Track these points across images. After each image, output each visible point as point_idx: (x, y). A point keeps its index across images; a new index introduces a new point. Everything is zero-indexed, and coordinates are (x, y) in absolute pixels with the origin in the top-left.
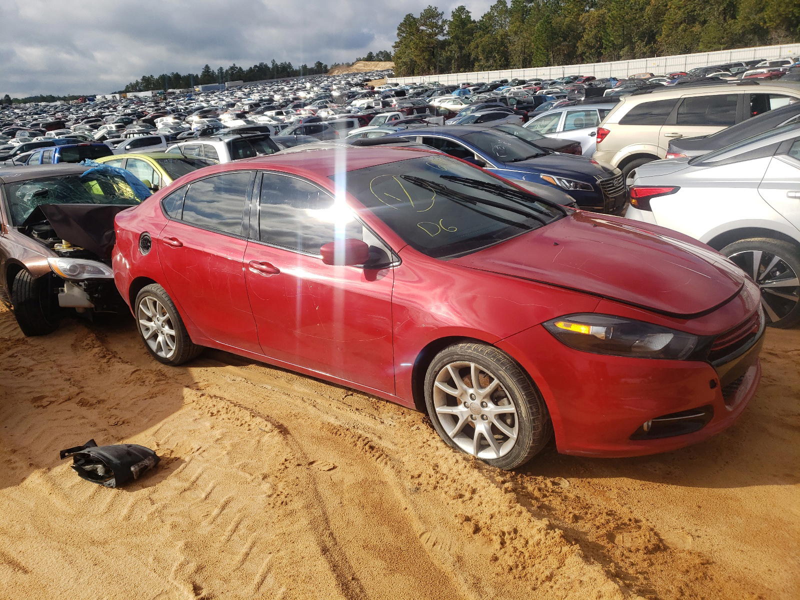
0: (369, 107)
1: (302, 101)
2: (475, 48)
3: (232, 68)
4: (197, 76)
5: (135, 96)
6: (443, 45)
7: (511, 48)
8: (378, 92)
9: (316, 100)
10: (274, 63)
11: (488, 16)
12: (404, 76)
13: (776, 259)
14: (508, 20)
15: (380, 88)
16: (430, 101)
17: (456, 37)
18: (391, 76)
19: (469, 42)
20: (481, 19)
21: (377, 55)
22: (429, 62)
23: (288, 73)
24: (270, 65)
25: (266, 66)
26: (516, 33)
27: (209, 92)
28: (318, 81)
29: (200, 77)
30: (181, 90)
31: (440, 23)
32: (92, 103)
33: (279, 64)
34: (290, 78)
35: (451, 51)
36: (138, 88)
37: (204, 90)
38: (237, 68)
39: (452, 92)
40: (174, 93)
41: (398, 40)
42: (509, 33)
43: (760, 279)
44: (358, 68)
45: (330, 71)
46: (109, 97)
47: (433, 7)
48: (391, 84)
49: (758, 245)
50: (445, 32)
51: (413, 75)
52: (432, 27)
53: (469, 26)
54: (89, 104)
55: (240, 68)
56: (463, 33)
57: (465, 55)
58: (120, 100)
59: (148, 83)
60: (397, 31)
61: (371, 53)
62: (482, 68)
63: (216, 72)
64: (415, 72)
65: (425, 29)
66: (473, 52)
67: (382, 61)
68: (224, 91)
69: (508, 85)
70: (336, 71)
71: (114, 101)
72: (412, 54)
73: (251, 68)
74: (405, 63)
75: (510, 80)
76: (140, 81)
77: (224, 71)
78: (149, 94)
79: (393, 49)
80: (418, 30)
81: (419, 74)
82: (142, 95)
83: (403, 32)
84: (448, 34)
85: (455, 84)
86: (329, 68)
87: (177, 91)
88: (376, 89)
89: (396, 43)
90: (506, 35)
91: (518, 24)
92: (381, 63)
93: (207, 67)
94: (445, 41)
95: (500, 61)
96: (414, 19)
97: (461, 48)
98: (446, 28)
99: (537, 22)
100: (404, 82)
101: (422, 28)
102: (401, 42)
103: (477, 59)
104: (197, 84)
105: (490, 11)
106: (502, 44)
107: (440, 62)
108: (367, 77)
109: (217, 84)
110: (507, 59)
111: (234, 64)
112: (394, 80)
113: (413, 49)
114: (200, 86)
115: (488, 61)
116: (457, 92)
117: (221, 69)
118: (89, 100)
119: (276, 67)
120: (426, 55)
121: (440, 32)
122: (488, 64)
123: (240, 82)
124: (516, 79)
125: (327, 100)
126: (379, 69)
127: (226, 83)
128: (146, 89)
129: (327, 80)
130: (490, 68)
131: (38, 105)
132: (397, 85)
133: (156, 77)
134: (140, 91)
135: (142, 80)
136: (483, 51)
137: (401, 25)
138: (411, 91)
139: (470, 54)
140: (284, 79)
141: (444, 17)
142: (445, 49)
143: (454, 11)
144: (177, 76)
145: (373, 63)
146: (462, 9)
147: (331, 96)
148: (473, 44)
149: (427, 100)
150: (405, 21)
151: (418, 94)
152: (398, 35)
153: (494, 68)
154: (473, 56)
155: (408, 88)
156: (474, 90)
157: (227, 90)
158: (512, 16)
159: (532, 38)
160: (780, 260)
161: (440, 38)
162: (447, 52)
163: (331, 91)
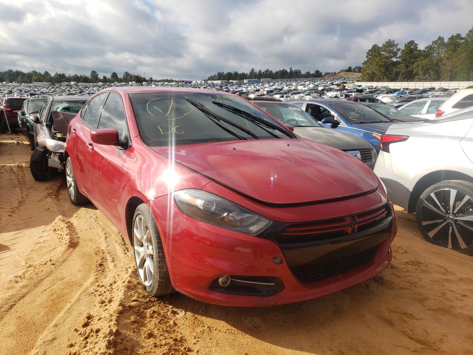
0: (336, 97)
1: (299, 91)
2: (417, 67)
3: (267, 71)
4: (247, 74)
5: (212, 83)
6: (395, 64)
7: (442, 68)
8: (346, 89)
9: (306, 91)
10: (291, 70)
11: (430, 48)
12: (367, 81)
13: (467, 198)
14: (444, 50)
15: (349, 87)
16: (376, 97)
17: (404, 60)
18: (358, 81)
19: (413, 63)
20: (424, 49)
21: (355, 68)
22: (384, 74)
23: (299, 75)
24: (289, 71)
25: (286, 71)
26: (448, 59)
27: (250, 83)
28: (315, 81)
29: (248, 74)
30: (236, 81)
31: (395, 50)
32: (189, 84)
33: (294, 70)
34: (299, 79)
35: (400, 68)
36: (214, 79)
37: (249, 81)
38: (269, 71)
39: (394, 92)
40: (232, 82)
41: (366, 60)
42: (443, 59)
43: (455, 212)
44: (341, 75)
45: (324, 76)
46: (199, 82)
47: (392, 40)
48: (357, 85)
49: (454, 185)
50: (398, 56)
51: (373, 82)
52: (389, 53)
53: (415, 52)
54: (188, 85)
55: (271, 71)
56: (410, 57)
57: (409, 71)
58: (204, 85)
59: (220, 76)
60: (367, 55)
61: (350, 67)
62: (420, 80)
63: (258, 72)
64: (374, 79)
65: (384, 53)
66: (415, 69)
67: (356, 72)
68: (259, 83)
69: (434, 91)
70: (327, 77)
71: (201, 84)
72: (374, 68)
73: (277, 72)
74: (368, 74)
75: (436, 88)
76: (216, 75)
77: (262, 72)
78: (219, 82)
79: (363, 65)
80: (380, 54)
81: (376, 81)
82: (215, 82)
83: (370, 55)
84: (400, 57)
85: (398, 88)
86: (323, 74)
87: (234, 82)
88: (346, 88)
89: (364, 61)
90: (441, 59)
91: (450, 52)
92: (355, 73)
93: (253, 69)
94: (397, 61)
95: (433, 76)
96: (378, 47)
97: (407, 66)
98: (399, 54)
99: (465, 52)
100: (365, 85)
101: (382, 53)
102: (368, 61)
103: (417, 74)
104: (246, 79)
105: (431, 44)
106: (437, 65)
107: (391, 74)
108: (345, 81)
109: (257, 79)
110: (438, 75)
111: (268, 69)
112: (359, 83)
113: (374, 66)
114: (247, 80)
115: (424, 75)
116: (397, 93)
117: (260, 71)
118: (189, 83)
119: (291, 72)
120: (383, 70)
121: (395, 56)
122: (424, 78)
123: (270, 79)
124: (442, 88)
125: (313, 91)
126: (354, 77)
127: (262, 79)
128: (219, 79)
129: (320, 81)
130: (425, 80)
131: (164, 84)
132: (360, 86)
133: (225, 73)
134: (216, 80)
135: (218, 74)
136: (422, 69)
137: (370, 50)
138: (368, 90)
139: (413, 71)
140: (295, 79)
141: (399, 47)
142: (396, 67)
143: (407, 43)
144: (236, 74)
145: (351, 73)
146: (412, 43)
147: (317, 89)
148: (416, 64)
149: (375, 96)
150: (372, 49)
151: (371, 92)
152: (367, 57)
153: (428, 80)
154: (414, 72)
155: (367, 88)
156: (409, 92)
157: (262, 83)
158: (447, 48)
159: (459, 62)
160: (469, 200)
161: (394, 60)
162: (397, 69)
163: (318, 87)
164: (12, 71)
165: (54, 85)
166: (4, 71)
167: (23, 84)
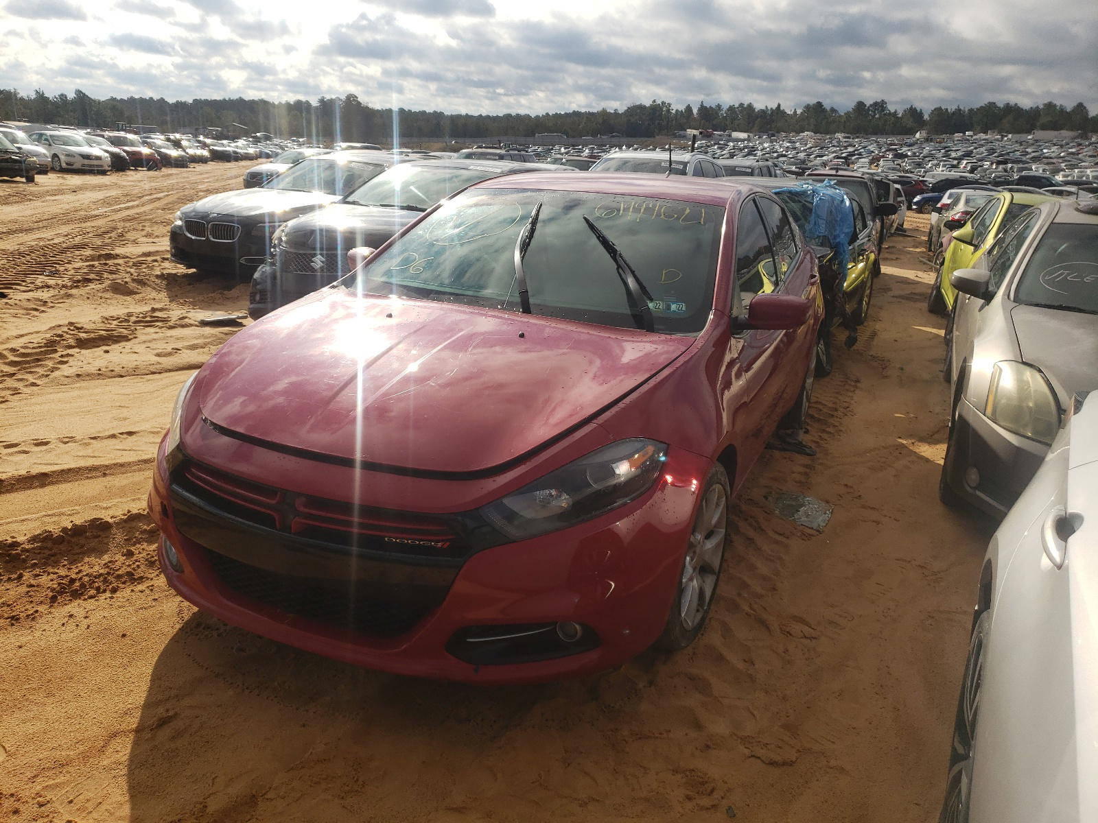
164: (996, 107)
165: (1087, 138)
166: (978, 107)
167: (1010, 136)
